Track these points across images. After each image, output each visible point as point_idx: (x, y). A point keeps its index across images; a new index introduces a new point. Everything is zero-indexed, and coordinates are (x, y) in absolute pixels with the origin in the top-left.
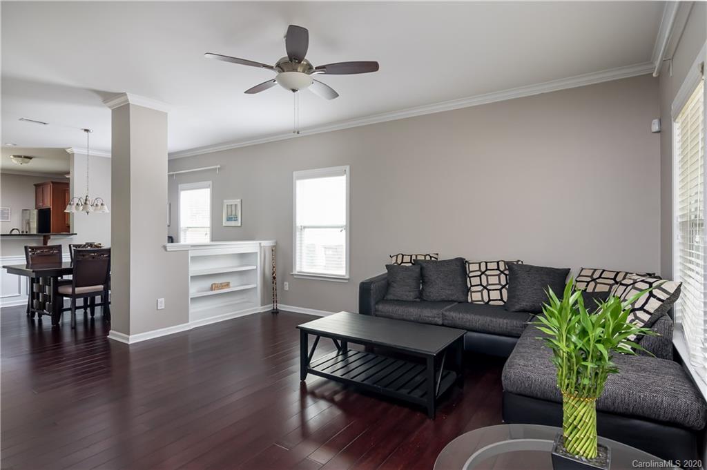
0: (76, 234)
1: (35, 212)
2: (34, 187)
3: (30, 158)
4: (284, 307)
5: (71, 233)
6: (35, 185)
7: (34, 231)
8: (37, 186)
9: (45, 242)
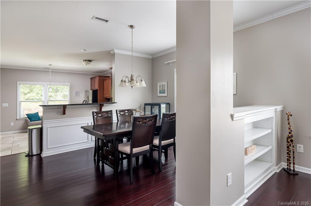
0: (116, 103)
1: (91, 92)
2: (90, 79)
3: (90, 61)
4: (302, 169)
5: (113, 102)
6: (90, 78)
7: (91, 102)
8: (91, 79)
9: (101, 109)
